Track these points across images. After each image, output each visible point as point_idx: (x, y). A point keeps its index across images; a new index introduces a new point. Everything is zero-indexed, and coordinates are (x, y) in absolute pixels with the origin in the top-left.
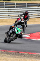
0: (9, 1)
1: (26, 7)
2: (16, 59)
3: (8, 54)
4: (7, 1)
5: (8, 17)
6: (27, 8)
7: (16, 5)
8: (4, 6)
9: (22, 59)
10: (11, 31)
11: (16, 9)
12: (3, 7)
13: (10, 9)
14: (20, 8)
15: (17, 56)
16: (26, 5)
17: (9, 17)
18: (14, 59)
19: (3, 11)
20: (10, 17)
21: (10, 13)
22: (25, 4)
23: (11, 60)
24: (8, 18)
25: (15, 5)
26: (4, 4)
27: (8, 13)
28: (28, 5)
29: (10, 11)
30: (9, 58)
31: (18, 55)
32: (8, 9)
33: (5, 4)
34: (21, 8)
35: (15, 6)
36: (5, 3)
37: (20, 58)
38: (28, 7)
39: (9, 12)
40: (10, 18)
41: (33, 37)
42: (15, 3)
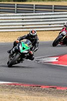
0: (23, 1)
1: (52, 11)
2: (34, 97)
3: (22, 89)
4: (20, 1)
5: (22, 28)
6: (53, 13)
7: (36, 8)
8: (14, 10)
9: (46, 98)
10: (14, 49)
11: (35, 15)
12: (14, 12)
13: (26, 16)
14: (42, 14)
15: (37, 93)
16: (52, 8)
17: (24, 28)
18: (32, 97)
19: (13, 18)
20: (26, 28)
21: (26, 22)
22: (50, 7)
23: (27, 99)
24: (21, 30)
25: (33, 8)
26: (14, 7)
27: (22, 22)
28: (55, 9)
29: (26, 19)
30: (23, 97)
31: (39, 91)
32: (22, 14)
33: (17, 7)
34: (44, 14)
35: (33, 10)
36: (17, 4)
37: (42, 96)
38: (55, 11)
39: (23, 19)
40: (25, 30)
41: (63, 61)
42: (33, 5)
